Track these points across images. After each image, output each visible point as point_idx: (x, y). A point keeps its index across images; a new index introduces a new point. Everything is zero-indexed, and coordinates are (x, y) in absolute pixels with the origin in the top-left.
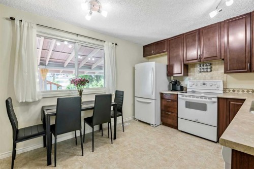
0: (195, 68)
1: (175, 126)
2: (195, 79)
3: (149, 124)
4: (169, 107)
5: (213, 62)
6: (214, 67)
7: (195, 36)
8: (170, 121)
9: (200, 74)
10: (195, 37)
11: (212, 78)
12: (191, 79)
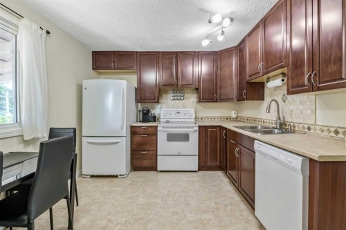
0: (168, 95)
1: (153, 168)
2: (168, 107)
3: (117, 176)
4: (144, 144)
5: (186, 90)
6: (186, 95)
7: (171, 58)
8: (146, 163)
9: (173, 102)
10: (172, 60)
11: (184, 107)
12: (164, 107)
